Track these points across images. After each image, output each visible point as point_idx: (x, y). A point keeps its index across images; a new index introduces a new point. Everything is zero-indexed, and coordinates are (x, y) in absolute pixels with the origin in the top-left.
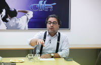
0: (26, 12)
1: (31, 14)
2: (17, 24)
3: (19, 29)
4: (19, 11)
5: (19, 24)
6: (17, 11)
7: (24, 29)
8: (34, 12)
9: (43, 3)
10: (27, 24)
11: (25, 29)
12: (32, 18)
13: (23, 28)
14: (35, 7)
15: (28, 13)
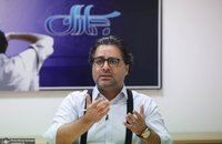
0: (34, 40)
1: (47, 46)
2: (8, 76)
3: (12, 88)
4: (12, 37)
5: (14, 74)
6: (7, 35)
7: (27, 88)
8: (55, 38)
9: (82, 12)
10: (36, 73)
11: (31, 89)
12: (50, 57)
13: (25, 86)
14: (60, 25)
15: (38, 43)
